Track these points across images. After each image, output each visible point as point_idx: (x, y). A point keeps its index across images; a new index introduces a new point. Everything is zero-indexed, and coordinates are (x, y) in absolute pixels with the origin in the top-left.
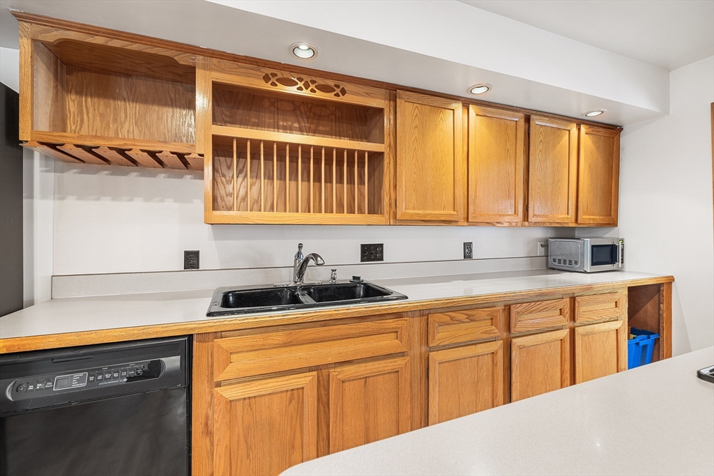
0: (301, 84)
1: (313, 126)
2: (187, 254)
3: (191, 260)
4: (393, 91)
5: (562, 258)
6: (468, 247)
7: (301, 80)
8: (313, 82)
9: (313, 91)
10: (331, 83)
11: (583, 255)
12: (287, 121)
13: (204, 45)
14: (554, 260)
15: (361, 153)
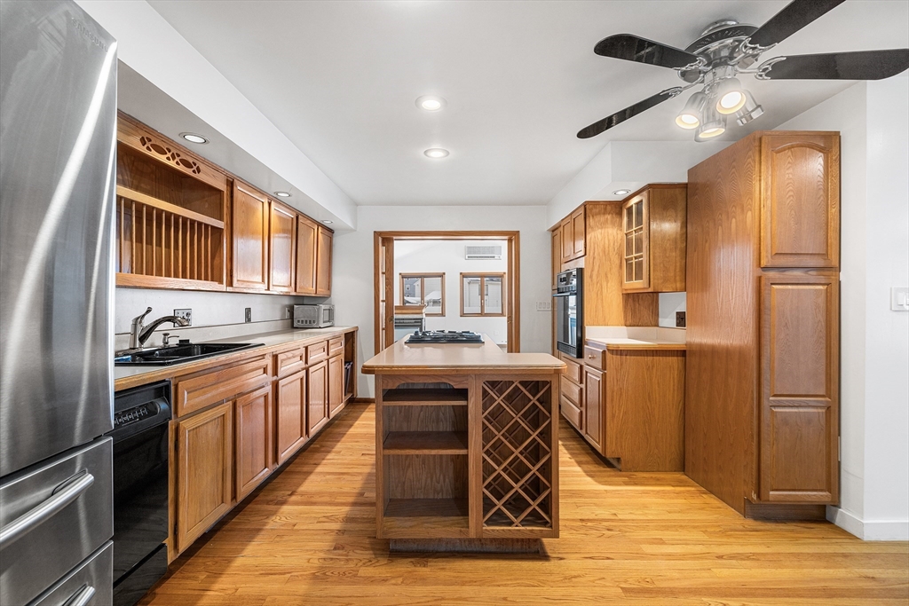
0: (169, 155)
4: (231, 179)
5: (304, 319)
6: (248, 311)
7: (169, 151)
8: (178, 155)
10: (191, 160)
11: (318, 317)
14: (299, 321)
15: (207, 227)
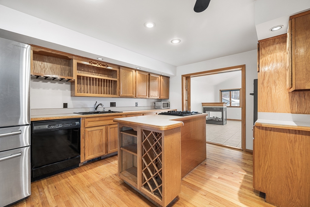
0: (98, 64)
1: (98, 72)
2: (64, 104)
3: (65, 106)
4: (119, 67)
5: (158, 106)
7: (98, 63)
8: (101, 64)
9: (101, 66)
10: (105, 64)
12: (91, 70)
13: (75, 54)
14: (156, 107)
15: (112, 81)
